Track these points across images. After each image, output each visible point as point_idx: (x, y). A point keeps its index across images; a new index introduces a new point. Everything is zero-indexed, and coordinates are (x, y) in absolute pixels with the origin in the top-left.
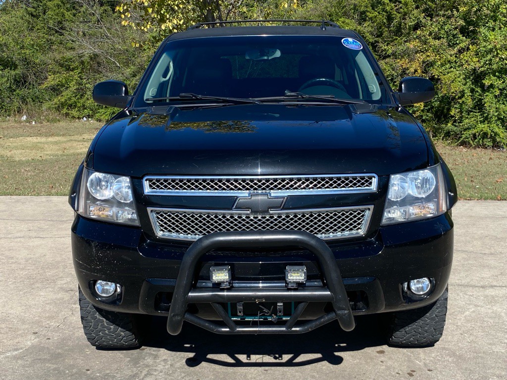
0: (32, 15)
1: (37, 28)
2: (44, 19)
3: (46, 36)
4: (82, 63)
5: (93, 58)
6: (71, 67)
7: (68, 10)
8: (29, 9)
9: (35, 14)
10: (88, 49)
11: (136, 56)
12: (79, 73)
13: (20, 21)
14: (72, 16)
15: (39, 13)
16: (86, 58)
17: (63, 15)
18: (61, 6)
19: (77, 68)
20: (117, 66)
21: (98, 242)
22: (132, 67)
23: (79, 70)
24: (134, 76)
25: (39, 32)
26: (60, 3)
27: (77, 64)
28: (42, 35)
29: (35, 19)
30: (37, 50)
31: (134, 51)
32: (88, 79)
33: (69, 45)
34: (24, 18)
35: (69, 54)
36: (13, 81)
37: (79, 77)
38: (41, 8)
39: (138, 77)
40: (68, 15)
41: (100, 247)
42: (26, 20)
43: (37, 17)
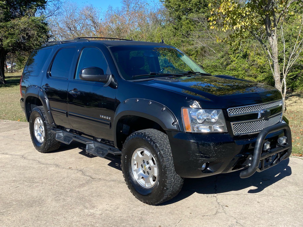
0: (176, 29)
1: (177, 35)
2: (181, 30)
3: (181, 39)
4: (197, 51)
5: (203, 49)
6: (191, 54)
7: (192, 25)
8: (174, 26)
9: (177, 28)
10: (199, 45)
11: (224, 47)
12: (195, 57)
13: (170, 32)
14: (194, 28)
15: (179, 27)
16: (199, 49)
17: (190, 28)
18: (189, 23)
19: (194, 54)
20: (214, 53)
21: (214, 143)
22: (221, 53)
23: (195, 56)
24: (223, 57)
25: (178, 37)
26: (189, 22)
27: (194, 52)
28: (179, 38)
29: (177, 31)
30: (176, 46)
31: (223, 44)
32: (199, 60)
33: (191, 43)
34: (172, 30)
35: (190, 47)
36: (164, 62)
37: (195, 59)
38: (180, 25)
39: (224, 58)
40: (192, 27)
41: (215, 145)
42: (173, 31)
43: (178, 29)
